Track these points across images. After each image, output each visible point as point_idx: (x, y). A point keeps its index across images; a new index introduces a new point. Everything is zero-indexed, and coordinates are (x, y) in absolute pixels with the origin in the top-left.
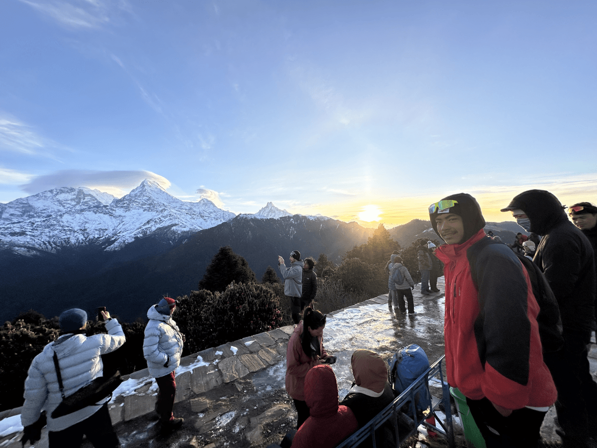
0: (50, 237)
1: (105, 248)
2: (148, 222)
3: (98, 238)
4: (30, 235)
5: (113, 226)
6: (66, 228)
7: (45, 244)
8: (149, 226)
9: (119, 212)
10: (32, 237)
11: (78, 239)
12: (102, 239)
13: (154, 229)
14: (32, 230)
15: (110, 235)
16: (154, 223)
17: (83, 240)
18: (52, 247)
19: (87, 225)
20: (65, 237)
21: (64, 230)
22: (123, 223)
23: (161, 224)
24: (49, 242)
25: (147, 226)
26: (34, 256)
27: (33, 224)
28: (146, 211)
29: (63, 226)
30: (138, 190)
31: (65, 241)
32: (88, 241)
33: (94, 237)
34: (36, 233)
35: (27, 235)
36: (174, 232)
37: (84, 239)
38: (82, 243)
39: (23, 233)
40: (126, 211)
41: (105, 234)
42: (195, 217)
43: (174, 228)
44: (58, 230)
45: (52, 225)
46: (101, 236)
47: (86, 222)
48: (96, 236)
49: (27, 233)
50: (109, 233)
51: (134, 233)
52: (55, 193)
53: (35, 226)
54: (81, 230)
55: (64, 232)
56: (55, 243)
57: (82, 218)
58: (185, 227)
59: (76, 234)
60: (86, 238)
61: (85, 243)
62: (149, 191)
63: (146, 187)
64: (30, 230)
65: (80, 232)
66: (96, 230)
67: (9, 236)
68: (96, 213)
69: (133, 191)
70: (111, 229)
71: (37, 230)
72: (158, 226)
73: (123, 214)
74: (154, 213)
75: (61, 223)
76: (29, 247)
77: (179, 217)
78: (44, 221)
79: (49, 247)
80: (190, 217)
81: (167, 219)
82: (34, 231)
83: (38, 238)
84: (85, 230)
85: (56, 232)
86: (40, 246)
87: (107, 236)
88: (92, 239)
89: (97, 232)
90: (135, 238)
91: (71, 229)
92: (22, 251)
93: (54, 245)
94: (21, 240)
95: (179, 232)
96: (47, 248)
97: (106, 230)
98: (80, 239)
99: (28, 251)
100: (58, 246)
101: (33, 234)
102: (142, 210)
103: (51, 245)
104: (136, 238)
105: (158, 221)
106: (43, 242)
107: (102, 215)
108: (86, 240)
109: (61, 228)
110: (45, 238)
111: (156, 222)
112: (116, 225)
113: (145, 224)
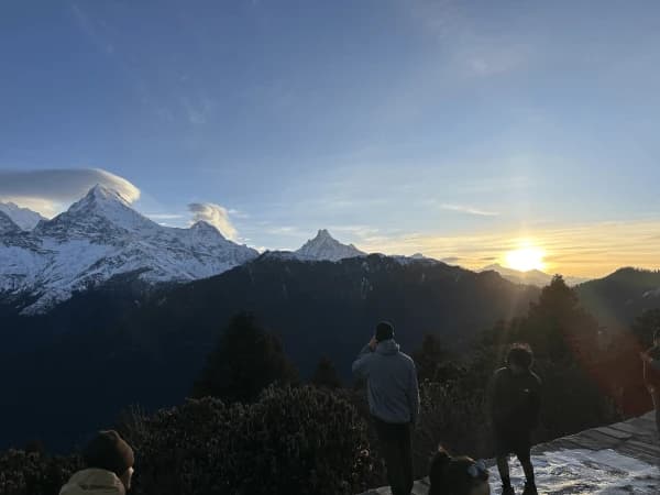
1: (21, 309)
2: (98, 264)
3: (11, 291)
5: (37, 269)
8: (99, 270)
9: (48, 244)
12: (16, 292)
13: (107, 276)
15: (30, 286)
16: (108, 266)
22: (53, 266)
23: (121, 268)
25: (96, 271)
28: (94, 244)
30: (83, 205)
33: (3, 290)
36: (144, 284)
40: (60, 243)
41: (22, 284)
42: (182, 255)
43: (144, 276)
46: (16, 287)
48: (7, 288)
50: (30, 282)
51: (72, 283)
58: (163, 275)
62: (102, 207)
63: (97, 200)
66: (7, 276)
68: (8, 246)
69: (73, 206)
70: (33, 276)
72: (115, 271)
73: (55, 248)
74: (109, 247)
77: (153, 253)
80: (174, 255)
81: (131, 258)
87: (25, 288)
89: (8, 280)
90: (73, 293)
95: (152, 283)
97: (24, 276)
102: (87, 241)
104: (75, 293)
105: (115, 262)
107: (18, 249)
111: (111, 263)
112: (42, 268)
113: (92, 268)
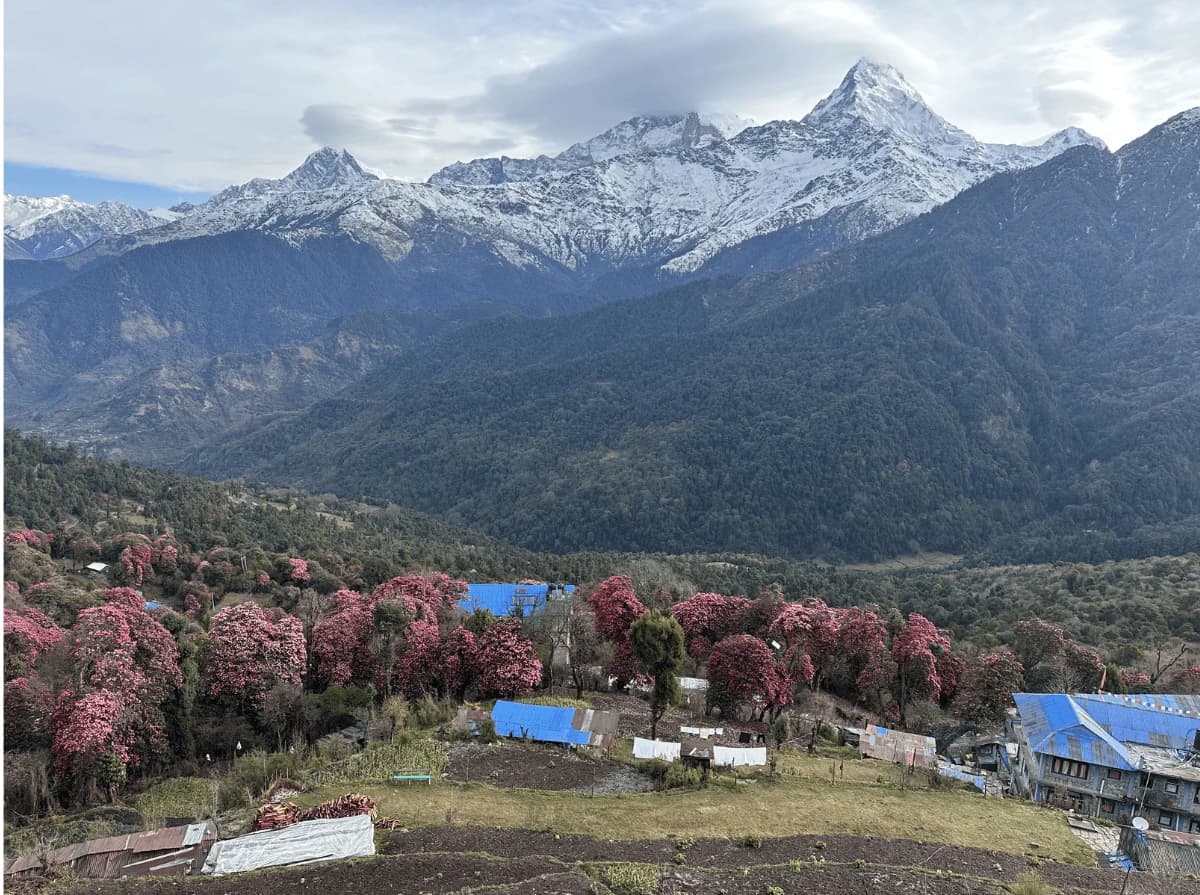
0: (571, 224)
2: (810, 187)
3: (673, 237)
4: (535, 214)
5: (718, 202)
6: (608, 203)
7: (558, 242)
8: (808, 200)
9: (743, 159)
10: (539, 222)
11: (627, 235)
12: (679, 240)
13: (820, 210)
14: (541, 201)
15: (701, 230)
16: (826, 191)
17: (636, 241)
18: (570, 251)
19: (655, 198)
20: (602, 227)
21: (603, 207)
22: (743, 198)
23: (850, 195)
24: (567, 238)
25: (802, 201)
26: (529, 266)
27: (547, 184)
28: (819, 159)
29: (601, 197)
30: (835, 101)
31: (599, 239)
32: (647, 244)
33: (663, 234)
34: (548, 210)
35: (529, 212)
37: (640, 236)
38: (633, 249)
39: (521, 208)
40: (762, 157)
41: (691, 227)
44: (590, 207)
45: (581, 191)
46: (682, 231)
47: (655, 189)
48: (669, 231)
49: (530, 208)
50: (702, 224)
51: (756, 224)
52: (641, 127)
53: (548, 190)
54: (638, 209)
55: (602, 213)
56: (578, 243)
57: (649, 175)
59: (626, 221)
60: (645, 235)
61: (640, 251)
62: (866, 101)
63: (859, 90)
64: (537, 202)
65: (636, 215)
66: (673, 212)
67: (498, 211)
68: (682, 161)
69: (820, 106)
70: (709, 214)
71: (550, 202)
72: (837, 201)
73: (752, 166)
74: (840, 160)
75: (599, 186)
76: (527, 244)
78: (567, 179)
79: (566, 251)
81: (875, 175)
82: (545, 205)
83: (549, 224)
84: (649, 210)
85: (585, 211)
86: (548, 245)
87: (695, 233)
88: (658, 241)
89: (673, 219)
90: (753, 238)
91: (617, 205)
92: (508, 251)
93: (574, 248)
94: (516, 223)
96: (561, 253)
97: (697, 214)
98: (631, 235)
99: (520, 253)
100: (583, 251)
101: (541, 212)
102: (811, 152)
103: (569, 246)
105: (841, 184)
106: (556, 235)
108: (643, 239)
109: (596, 200)
110: (561, 227)
111: (833, 186)
112: (726, 201)
113: (798, 196)
